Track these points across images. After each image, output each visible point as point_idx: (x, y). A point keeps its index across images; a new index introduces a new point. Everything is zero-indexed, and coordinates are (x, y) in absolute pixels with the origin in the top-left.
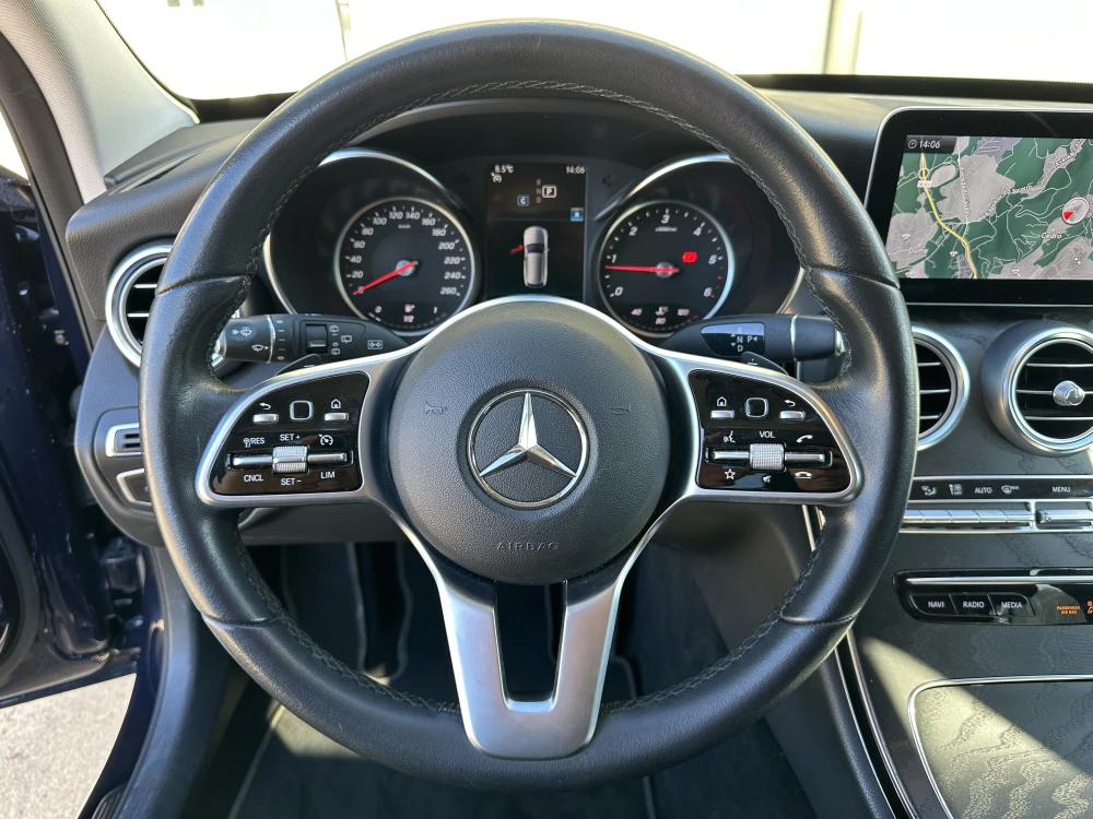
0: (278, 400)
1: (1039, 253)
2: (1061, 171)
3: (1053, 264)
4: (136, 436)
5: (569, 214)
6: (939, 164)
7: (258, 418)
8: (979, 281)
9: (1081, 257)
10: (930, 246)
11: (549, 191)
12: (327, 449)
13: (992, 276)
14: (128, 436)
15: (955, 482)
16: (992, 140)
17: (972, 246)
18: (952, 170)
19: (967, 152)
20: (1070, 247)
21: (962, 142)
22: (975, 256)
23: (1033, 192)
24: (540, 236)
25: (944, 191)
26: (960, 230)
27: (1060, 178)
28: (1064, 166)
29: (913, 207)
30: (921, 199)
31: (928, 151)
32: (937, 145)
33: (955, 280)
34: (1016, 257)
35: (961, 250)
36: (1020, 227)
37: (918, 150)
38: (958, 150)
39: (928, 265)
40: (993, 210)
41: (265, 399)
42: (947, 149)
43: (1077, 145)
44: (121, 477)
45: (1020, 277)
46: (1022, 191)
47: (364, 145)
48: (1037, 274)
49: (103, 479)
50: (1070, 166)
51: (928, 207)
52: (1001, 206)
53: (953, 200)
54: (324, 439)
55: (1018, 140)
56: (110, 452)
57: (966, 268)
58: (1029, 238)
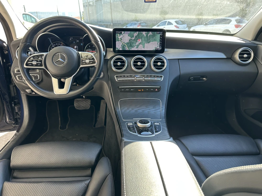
0: (33, 57)
1: (136, 47)
2: (136, 36)
3: (138, 48)
4: (19, 70)
5: (81, 44)
6: (120, 35)
7: (31, 58)
8: (129, 50)
9: (142, 47)
10: (122, 46)
11: (78, 41)
12: (39, 62)
13: (131, 50)
14: (18, 70)
15: (126, 75)
16: (127, 32)
17: (127, 46)
18: (122, 36)
19: (124, 33)
20: (140, 46)
21: (123, 32)
22: (128, 47)
23: (133, 38)
24: (77, 47)
25: (122, 38)
26: (125, 43)
27: (136, 37)
28: (136, 35)
29: (118, 41)
30: (119, 39)
31: (119, 33)
32: (120, 32)
33: (126, 50)
34: (133, 47)
35: (126, 46)
36: (133, 43)
37: (117, 33)
38: (122, 33)
39: (122, 48)
40: (129, 41)
41: (32, 56)
42: (121, 33)
43: (137, 32)
44: (17, 76)
45: (134, 50)
46: (132, 38)
47: (48, 32)
48: (136, 49)
49: (14, 76)
50: (137, 35)
51: (120, 41)
52: (130, 40)
53: (123, 40)
54: (38, 61)
55: (130, 32)
56: (16, 72)
57: (127, 49)
58: (134, 45)
